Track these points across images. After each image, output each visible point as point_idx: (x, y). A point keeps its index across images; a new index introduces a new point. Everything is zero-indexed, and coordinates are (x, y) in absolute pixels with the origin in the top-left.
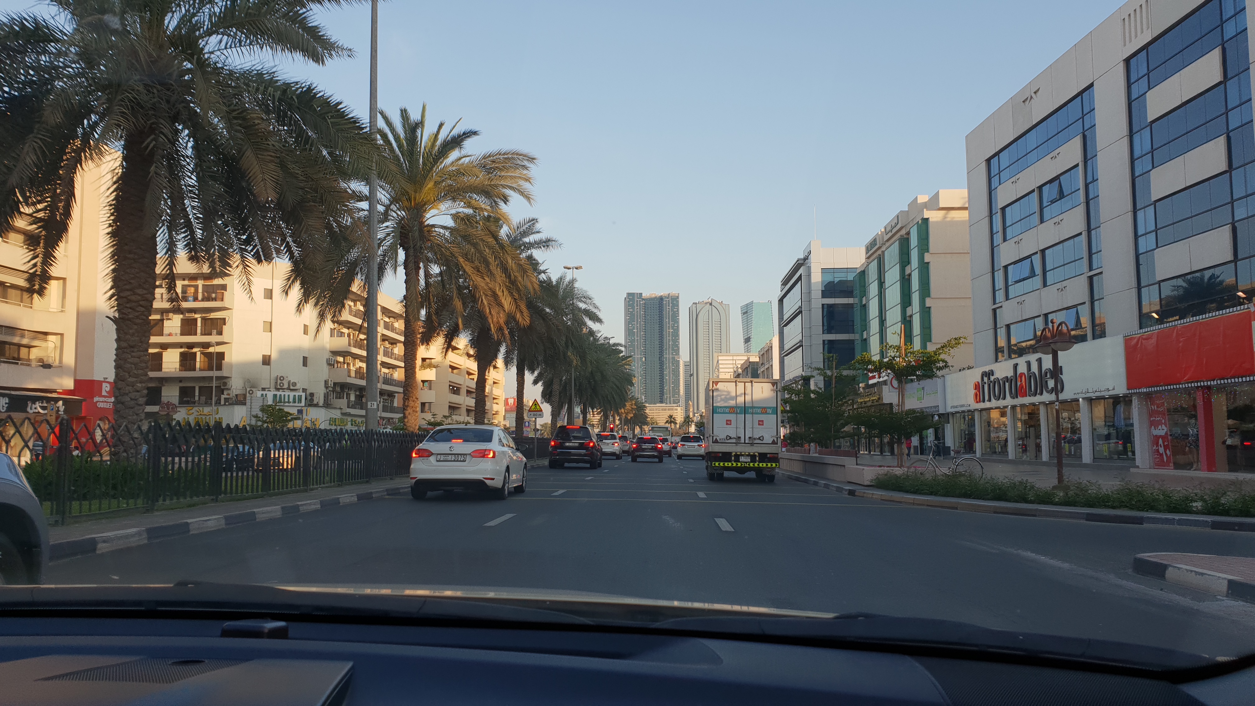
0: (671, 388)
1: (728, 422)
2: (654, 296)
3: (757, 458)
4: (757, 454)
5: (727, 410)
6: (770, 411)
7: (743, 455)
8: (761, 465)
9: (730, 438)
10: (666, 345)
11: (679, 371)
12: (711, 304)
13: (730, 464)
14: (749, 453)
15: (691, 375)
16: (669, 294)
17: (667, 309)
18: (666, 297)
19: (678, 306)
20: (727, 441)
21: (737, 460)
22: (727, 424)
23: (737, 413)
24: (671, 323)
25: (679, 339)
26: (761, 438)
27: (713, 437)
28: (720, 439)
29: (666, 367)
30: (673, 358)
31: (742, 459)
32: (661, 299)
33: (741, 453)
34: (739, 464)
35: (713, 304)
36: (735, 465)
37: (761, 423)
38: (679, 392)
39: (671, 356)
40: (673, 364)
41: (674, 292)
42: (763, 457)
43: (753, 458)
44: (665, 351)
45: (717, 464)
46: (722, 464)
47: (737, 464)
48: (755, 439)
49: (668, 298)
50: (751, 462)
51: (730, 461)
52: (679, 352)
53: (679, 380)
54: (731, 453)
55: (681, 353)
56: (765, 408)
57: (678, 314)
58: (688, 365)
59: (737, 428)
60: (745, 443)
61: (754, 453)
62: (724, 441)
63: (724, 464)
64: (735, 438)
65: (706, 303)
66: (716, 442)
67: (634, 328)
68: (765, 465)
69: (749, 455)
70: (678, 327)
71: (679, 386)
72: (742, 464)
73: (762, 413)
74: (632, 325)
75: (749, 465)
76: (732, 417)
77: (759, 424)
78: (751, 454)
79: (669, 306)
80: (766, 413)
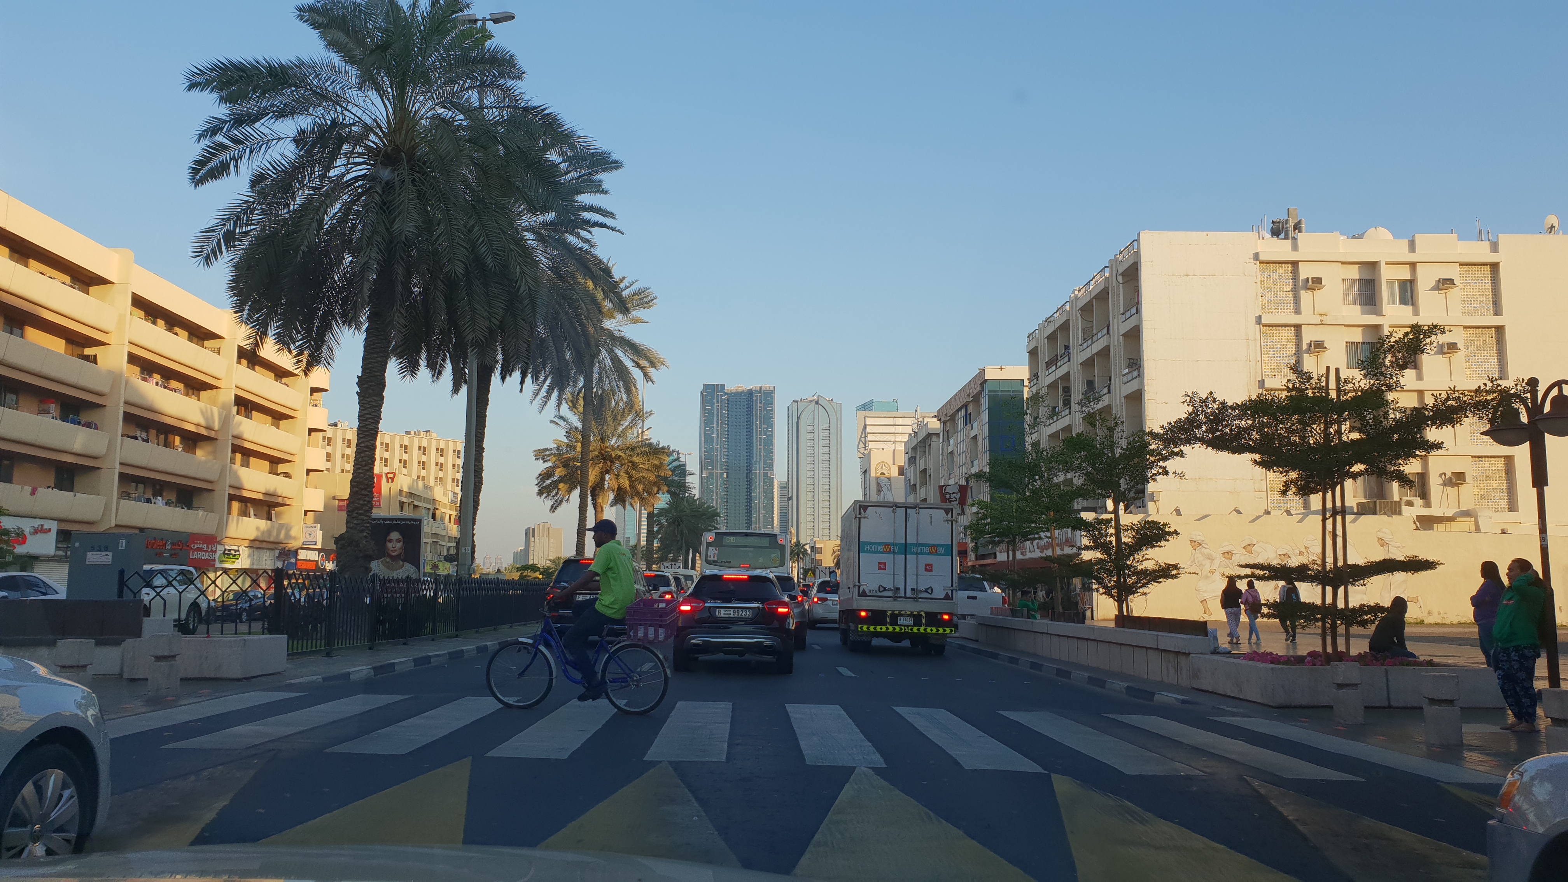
0: (761, 516)
1: (882, 566)
2: (740, 389)
3: (924, 620)
4: (922, 613)
5: (880, 548)
6: (941, 550)
7: (902, 615)
8: (929, 630)
9: (885, 589)
10: (756, 457)
11: (773, 493)
12: (817, 403)
13: (884, 629)
14: (912, 612)
15: (790, 499)
16: (761, 387)
17: (758, 407)
18: (756, 391)
19: (772, 403)
20: (880, 594)
21: (894, 623)
22: (880, 568)
23: (894, 553)
24: (763, 426)
25: (773, 449)
26: (930, 591)
27: (859, 587)
28: (870, 591)
29: (756, 486)
30: (766, 475)
31: (901, 621)
32: (750, 393)
33: (900, 611)
34: (898, 629)
35: (820, 402)
36: (891, 629)
37: (929, 568)
38: (773, 521)
39: (762, 472)
40: (765, 482)
41: (767, 385)
42: (933, 619)
43: (917, 619)
44: (754, 465)
45: (865, 628)
46: (872, 628)
47: (894, 629)
48: (920, 591)
49: (760, 393)
50: (915, 625)
51: (884, 624)
52: (773, 466)
53: (772, 504)
54: (885, 611)
55: (775, 468)
56: (934, 546)
57: (773, 414)
58: (784, 487)
59: (894, 574)
60: (905, 597)
61: (919, 612)
62: (874, 594)
63: (875, 628)
64: (890, 590)
65: (811, 401)
66: (863, 594)
67: (712, 433)
68: (934, 630)
69: (911, 615)
70: (773, 431)
71: (773, 513)
72: (901, 629)
73: (931, 553)
74: (711, 428)
75: (911, 629)
76: (887, 558)
77: (926, 570)
78: (915, 613)
79: (760, 403)
80: (936, 553)
